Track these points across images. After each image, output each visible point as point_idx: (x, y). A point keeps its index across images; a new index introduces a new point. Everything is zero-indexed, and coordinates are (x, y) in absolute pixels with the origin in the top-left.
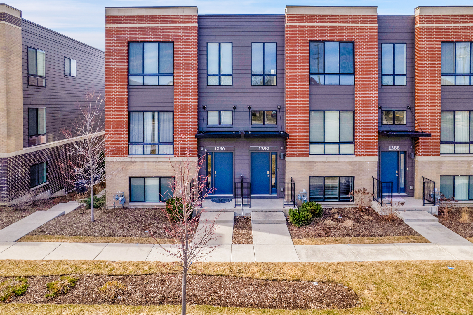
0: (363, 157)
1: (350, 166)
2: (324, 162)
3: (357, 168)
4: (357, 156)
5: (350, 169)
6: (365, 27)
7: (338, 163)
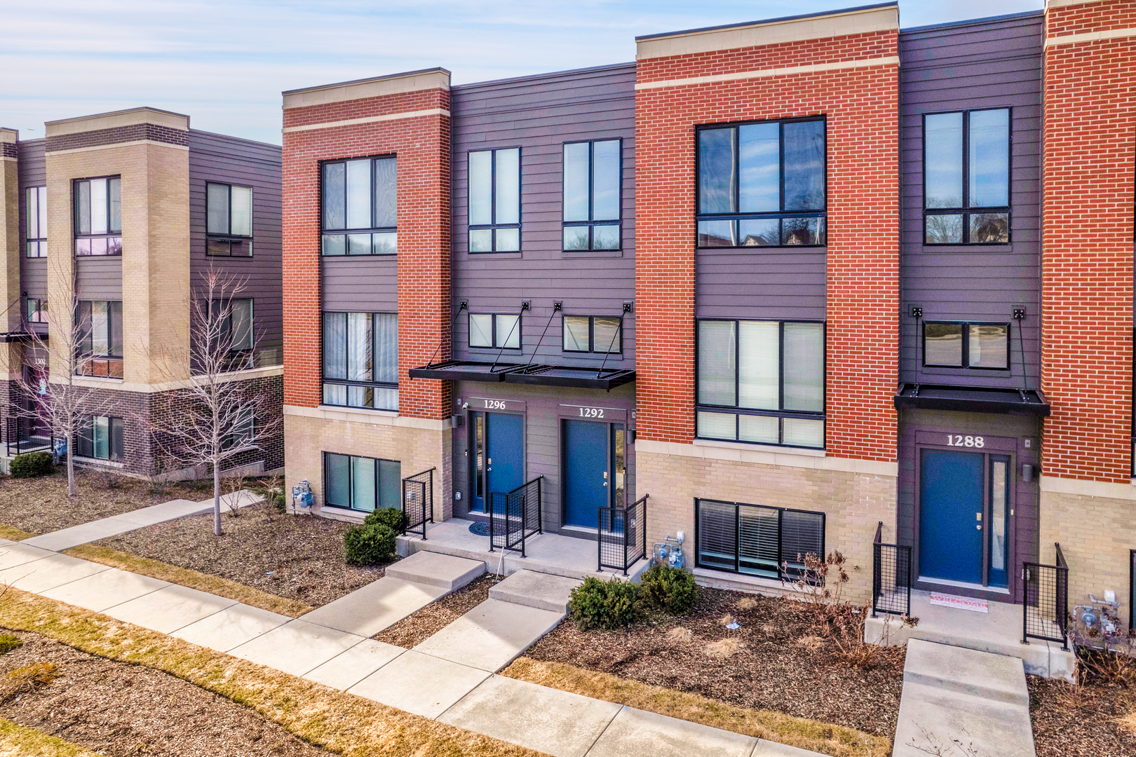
0: (848, 459)
1: (811, 483)
2: (735, 463)
3: (832, 490)
4: (833, 455)
5: (810, 492)
6: (858, 69)
7: (775, 471)
